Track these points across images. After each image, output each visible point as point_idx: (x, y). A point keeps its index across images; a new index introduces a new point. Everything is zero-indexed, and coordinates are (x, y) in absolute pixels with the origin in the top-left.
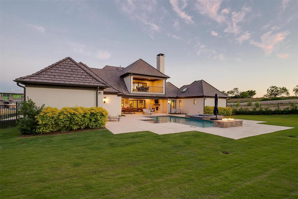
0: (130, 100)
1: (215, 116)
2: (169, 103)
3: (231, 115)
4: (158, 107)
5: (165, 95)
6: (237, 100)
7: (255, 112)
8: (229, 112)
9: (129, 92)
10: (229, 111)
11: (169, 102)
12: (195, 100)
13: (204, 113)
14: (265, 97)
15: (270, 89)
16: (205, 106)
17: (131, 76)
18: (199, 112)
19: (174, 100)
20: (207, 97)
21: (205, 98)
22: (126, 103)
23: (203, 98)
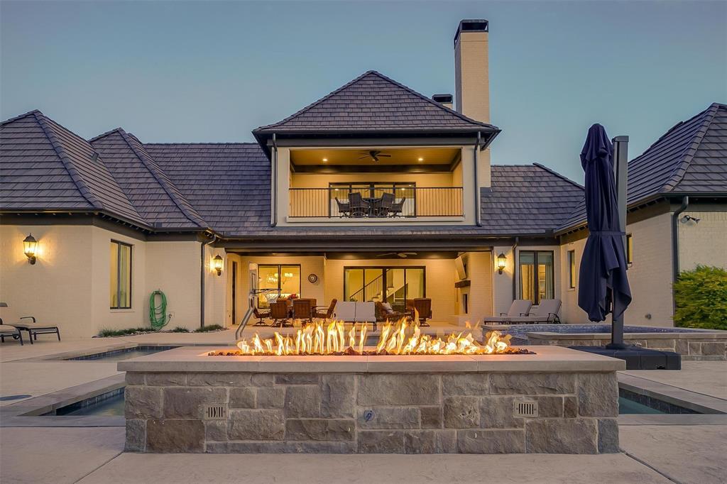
0: (346, 268)
2: (500, 271)
4: (466, 296)
5: (477, 225)
9: (272, 223)
11: (499, 263)
12: (630, 239)
17: (278, 149)
18: (649, 317)
19: (535, 252)
20: (692, 201)
21: (676, 215)
22: (313, 278)
23: (668, 211)
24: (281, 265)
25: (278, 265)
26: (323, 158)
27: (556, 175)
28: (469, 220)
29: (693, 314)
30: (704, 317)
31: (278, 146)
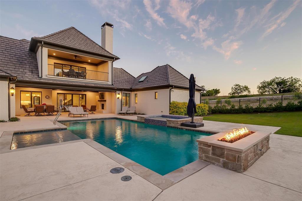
0: (58, 93)
1: (190, 118)
2: (118, 98)
3: (206, 114)
4: (103, 104)
5: (112, 85)
6: (204, 98)
7: (234, 110)
8: (205, 110)
9: (40, 76)
10: (205, 108)
11: (118, 96)
12: (157, 93)
13: (171, 112)
14: (230, 95)
15: (234, 87)
16: (171, 101)
17: (43, 48)
18: (162, 112)
19: (126, 93)
20: (174, 87)
21: (171, 89)
22: (47, 97)
23: (169, 88)
24: (32, 91)
25: (31, 91)
26: (53, 53)
27: (127, 72)
28: (110, 83)
29: (175, 111)
30: (177, 112)
31: (43, 47)
